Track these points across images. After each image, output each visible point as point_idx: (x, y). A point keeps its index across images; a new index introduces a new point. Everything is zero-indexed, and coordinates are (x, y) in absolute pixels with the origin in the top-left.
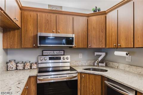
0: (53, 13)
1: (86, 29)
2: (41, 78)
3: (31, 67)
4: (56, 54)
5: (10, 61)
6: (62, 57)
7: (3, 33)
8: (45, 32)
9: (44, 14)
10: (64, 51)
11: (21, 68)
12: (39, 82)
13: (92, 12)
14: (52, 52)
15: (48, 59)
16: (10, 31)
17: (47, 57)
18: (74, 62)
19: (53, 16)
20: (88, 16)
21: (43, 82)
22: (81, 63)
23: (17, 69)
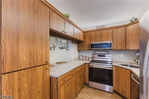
0: (99, 30)
1: (124, 36)
2: (91, 65)
3: (89, 59)
4: (102, 53)
5: (80, 56)
6: (106, 55)
7: (78, 44)
8: (95, 41)
9: (94, 32)
10: (108, 51)
11: (85, 59)
12: (90, 66)
13: (130, 22)
14: (100, 52)
15: (97, 56)
16: (80, 43)
17: (97, 55)
18: (116, 59)
19: (99, 32)
20: (126, 26)
21: (92, 67)
22: (123, 61)
23: (83, 60)
